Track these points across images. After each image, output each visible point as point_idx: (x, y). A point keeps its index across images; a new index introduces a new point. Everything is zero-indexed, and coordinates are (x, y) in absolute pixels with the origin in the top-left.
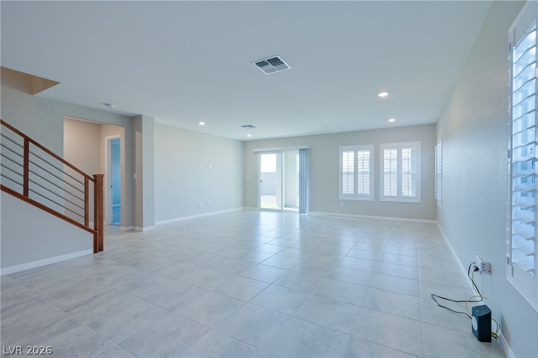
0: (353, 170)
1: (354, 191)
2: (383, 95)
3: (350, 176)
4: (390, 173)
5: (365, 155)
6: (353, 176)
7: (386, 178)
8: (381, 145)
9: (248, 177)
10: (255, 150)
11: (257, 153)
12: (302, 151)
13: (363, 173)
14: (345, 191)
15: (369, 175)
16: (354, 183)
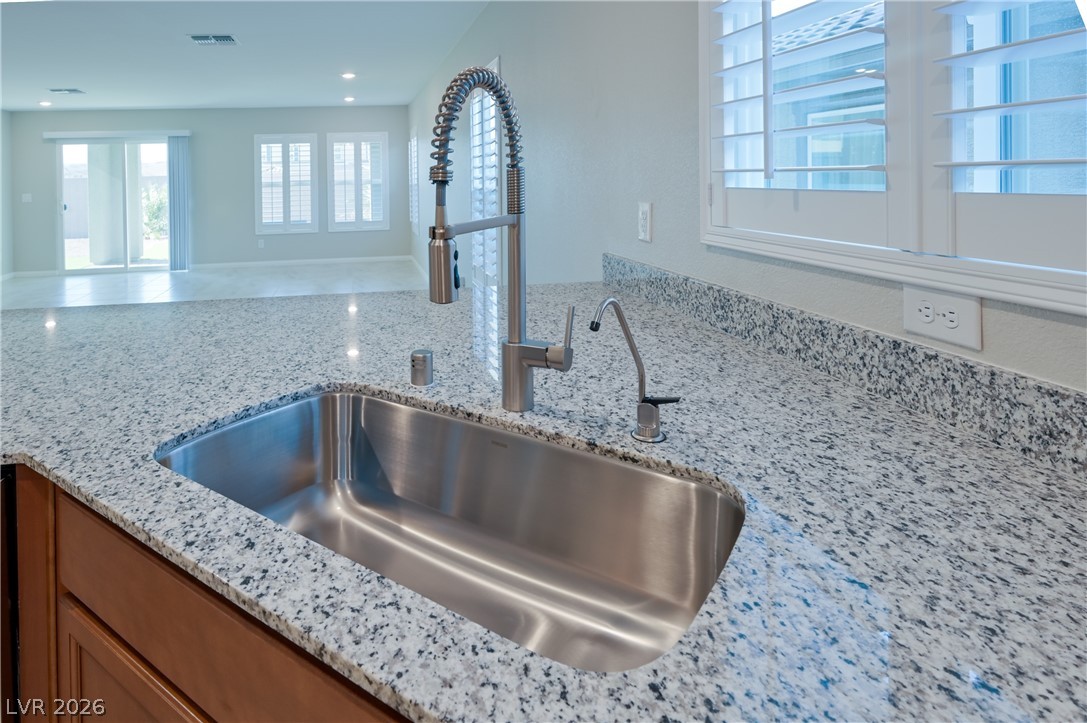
0: (281, 179)
1: (284, 218)
2: (349, 76)
3: (275, 190)
4: (345, 183)
5: (303, 151)
6: (281, 190)
7: (336, 188)
8: (329, 135)
10: (48, 134)
11: (52, 141)
12: (173, 141)
13: (300, 183)
14: (266, 218)
15: (309, 187)
16: (284, 202)
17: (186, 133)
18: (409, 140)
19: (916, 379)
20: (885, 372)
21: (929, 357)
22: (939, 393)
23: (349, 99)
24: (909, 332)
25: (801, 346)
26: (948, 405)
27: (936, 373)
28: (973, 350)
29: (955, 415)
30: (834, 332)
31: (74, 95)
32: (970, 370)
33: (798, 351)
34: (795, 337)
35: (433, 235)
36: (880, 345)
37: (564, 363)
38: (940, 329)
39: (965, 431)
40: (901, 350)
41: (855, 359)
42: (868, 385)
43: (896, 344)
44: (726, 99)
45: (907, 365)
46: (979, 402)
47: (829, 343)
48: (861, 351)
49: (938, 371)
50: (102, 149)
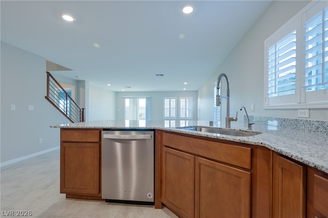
0: (169, 107)
1: (169, 116)
2: (185, 83)
3: (167, 109)
4: (183, 108)
5: (173, 101)
6: (169, 109)
7: (181, 110)
8: (179, 97)
9: (119, 110)
10: (123, 97)
11: (124, 98)
12: (147, 98)
13: (173, 108)
14: (166, 116)
15: (175, 109)
16: (169, 112)
17: (150, 97)
18: (198, 99)
19: (299, 125)
20: (294, 125)
21: (301, 120)
22: (302, 126)
23: (185, 89)
24: (299, 117)
25: (281, 124)
26: (304, 127)
27: (302, 123)
28: (308, 118)
29: (305, 129)
30: (287, 120)
31: (129, 88)
32: (307, 121)
33: (281, 125)
34: (280, 122)
35: (217, 96)
36: (294, 120)
37: (236, 120)
38: (303, 116)
39: (306, 131)
40: (297, 120)
41: (290, 124)
42: (292, 128)
43: (296, 119)
44: (269, 80)
45: (298, 123)
46: (308, 126)
47: (286, 122)
48: (291, 122)
49: (302, 122)
50: (132, 100)
